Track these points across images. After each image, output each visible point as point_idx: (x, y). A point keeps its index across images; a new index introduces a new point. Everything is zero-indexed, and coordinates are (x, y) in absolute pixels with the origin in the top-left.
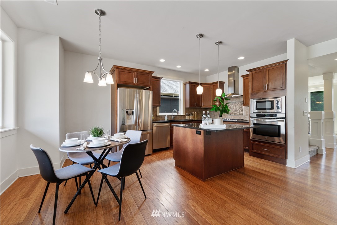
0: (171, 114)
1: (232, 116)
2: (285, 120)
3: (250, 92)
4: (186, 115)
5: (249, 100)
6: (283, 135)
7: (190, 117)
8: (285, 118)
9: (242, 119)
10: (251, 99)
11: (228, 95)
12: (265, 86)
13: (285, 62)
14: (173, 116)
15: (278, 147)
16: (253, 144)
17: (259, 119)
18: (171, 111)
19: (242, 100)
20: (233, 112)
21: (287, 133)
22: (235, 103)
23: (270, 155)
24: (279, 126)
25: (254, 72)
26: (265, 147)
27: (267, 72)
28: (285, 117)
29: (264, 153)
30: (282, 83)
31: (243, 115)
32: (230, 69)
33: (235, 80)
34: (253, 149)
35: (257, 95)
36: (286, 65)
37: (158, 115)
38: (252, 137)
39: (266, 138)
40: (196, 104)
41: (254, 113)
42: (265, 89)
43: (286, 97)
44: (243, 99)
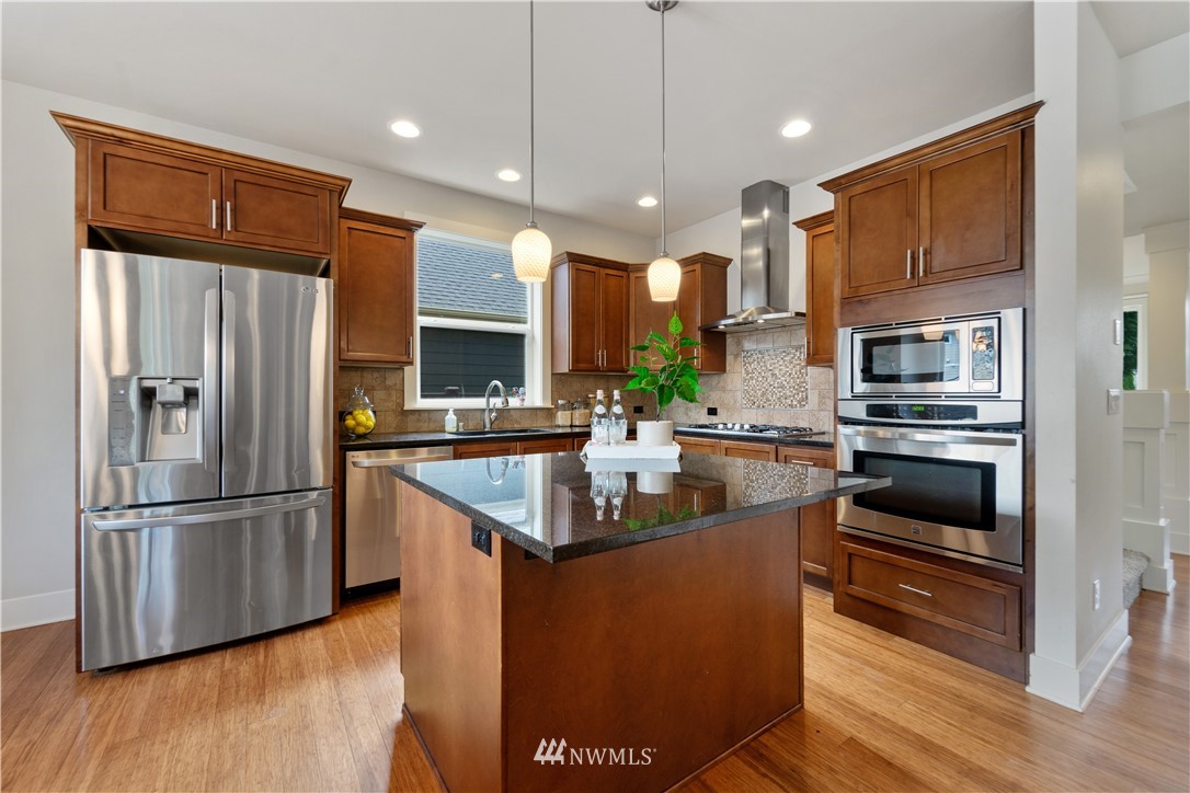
0: (478, 403)
1: (760, 411)
2: (1018, 438)
3: (837, 293)
4: (557, 407)
5: (834, 335)
6: (1009, 518)
7: (577, 413)
8: (1023, 425)
9: (802, 424)
10: (843, 326)
11: (740, 314)
12: (913, 258)
13: (1019, 117)
14: (491, 410)
15: (984, 584)
16: (850, 555)
17: (881, 432)
18: (476, 390)
19: (802, 337)
20: (763, 394)
21: (1033, 508)
22: (771, 353)
23: (941, 619)
24: (988, 472)
25: (859, 189)
26: (911, 575)
27: (926, 183)
28: (1020, 420)
29: (905, 607)
30: (1007, 237)
31: (806, 408)
32: (752, 199)
33: (771, 246)
34: (850, 583)
35: (874, 306)
36: (1026, 136)
37: (407, 407)
38: (844, 519)
39: (917, 532)
40: (601, 358)
41: (856, 397)
42: (912, 273)
43: (1024, 310)
44: (808, 333)
